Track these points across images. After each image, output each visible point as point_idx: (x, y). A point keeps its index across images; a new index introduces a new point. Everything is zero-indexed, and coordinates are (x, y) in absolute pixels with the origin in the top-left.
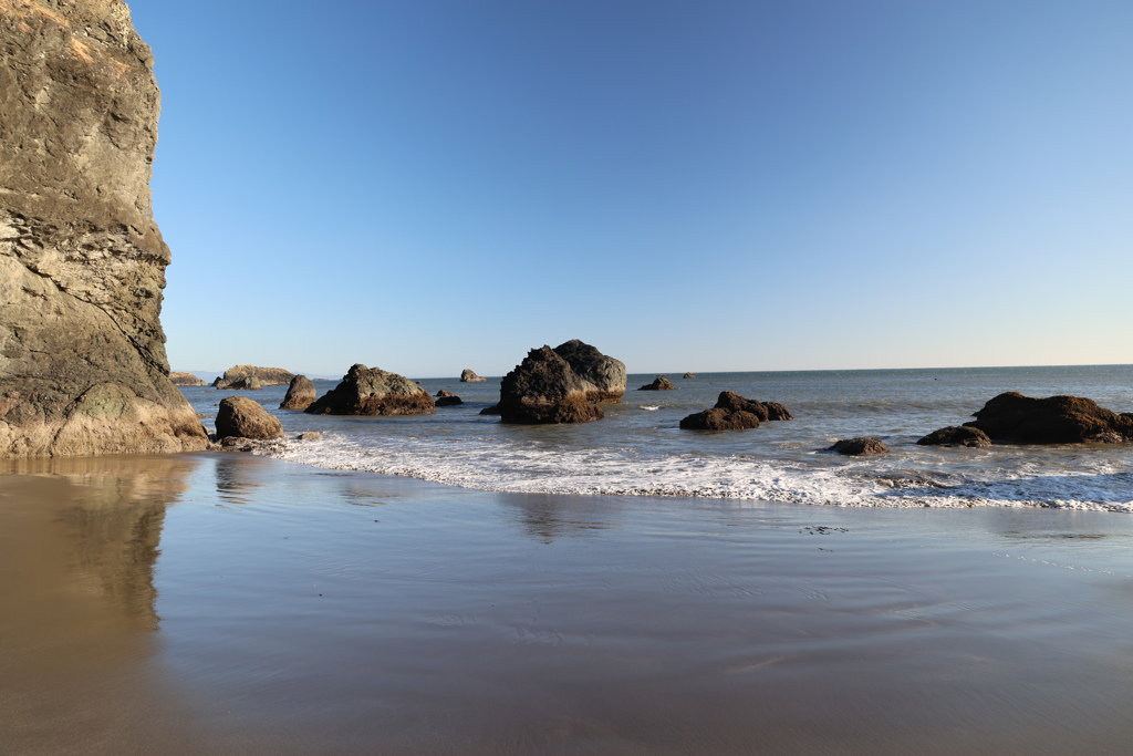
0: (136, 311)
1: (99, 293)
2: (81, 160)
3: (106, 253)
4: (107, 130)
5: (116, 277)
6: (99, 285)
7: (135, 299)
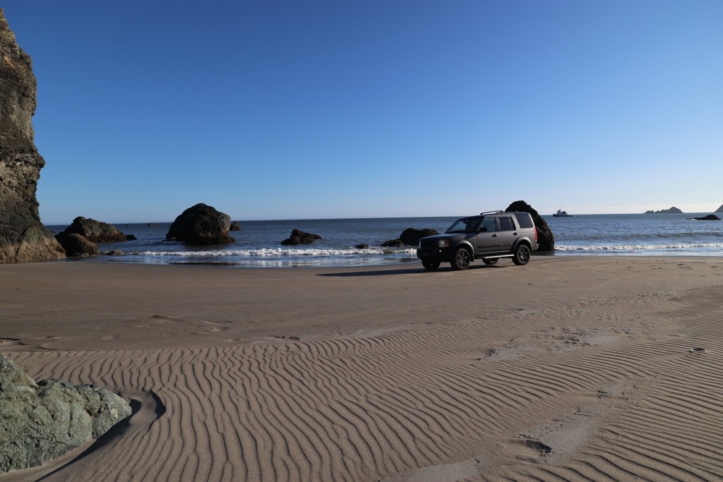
0: (26, 191)
1: (15, 182)
2: (14, 117)
3: (23, 163)
4: (20, 102)
5: (24, 174)
6: (15, 178)
7: (26, 185)
